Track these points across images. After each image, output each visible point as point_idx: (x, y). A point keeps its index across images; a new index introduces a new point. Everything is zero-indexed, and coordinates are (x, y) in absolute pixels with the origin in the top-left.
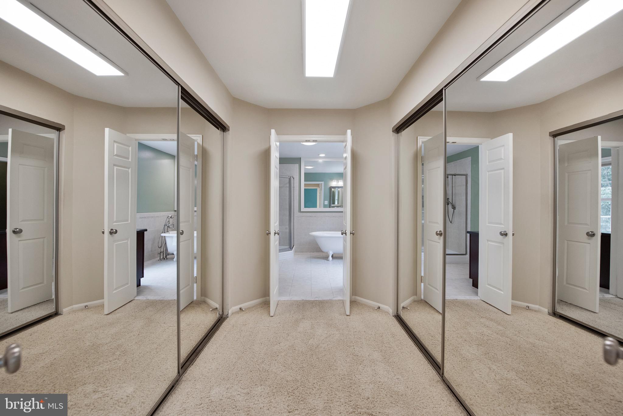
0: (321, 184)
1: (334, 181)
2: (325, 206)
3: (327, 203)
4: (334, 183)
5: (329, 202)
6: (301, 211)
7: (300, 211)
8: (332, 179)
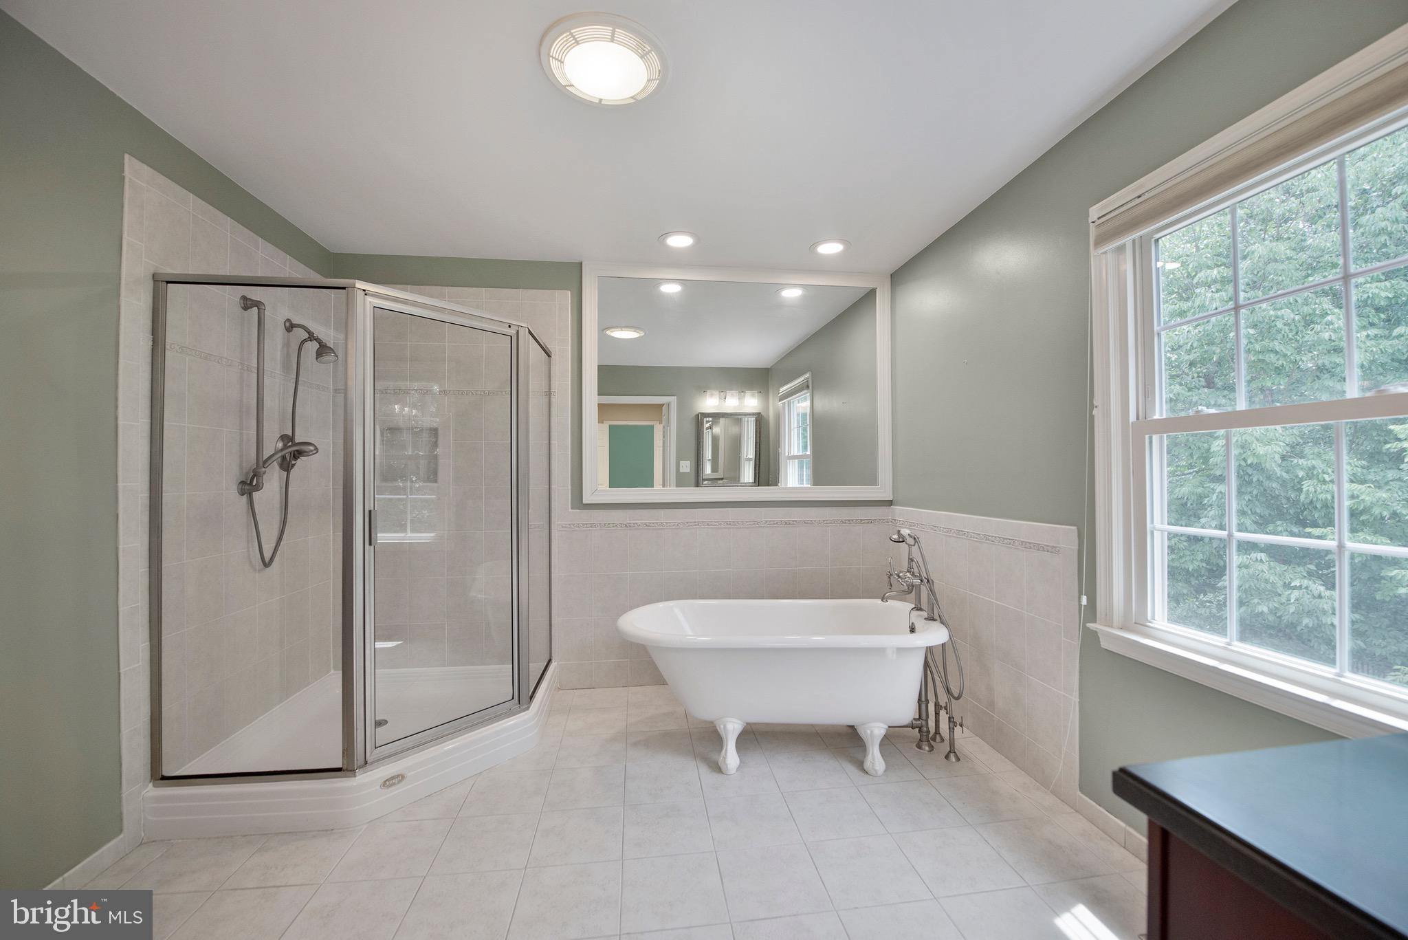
0: (669, 404)
1: (712, 395)
2: (681, 481)
3: (686, 466)
4: (710, 403)
5: (693, 464)
6: (585, 501)
7: (578, 501)
8: (703, 389)
